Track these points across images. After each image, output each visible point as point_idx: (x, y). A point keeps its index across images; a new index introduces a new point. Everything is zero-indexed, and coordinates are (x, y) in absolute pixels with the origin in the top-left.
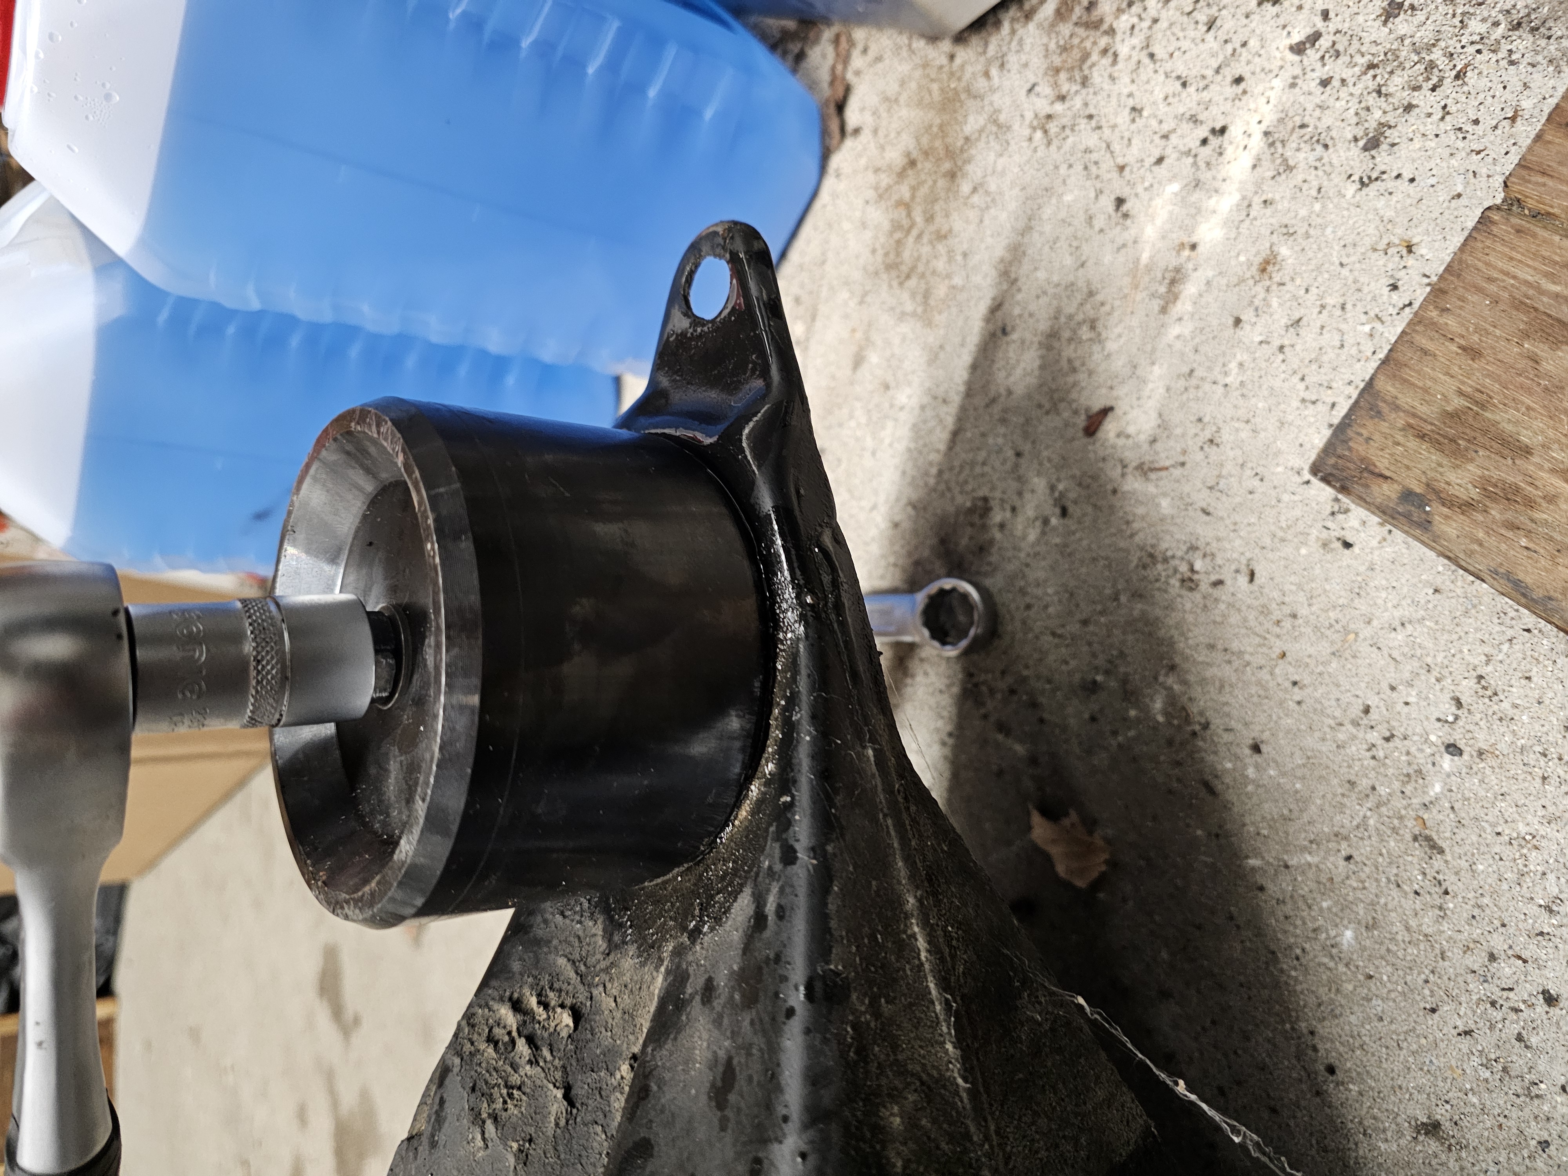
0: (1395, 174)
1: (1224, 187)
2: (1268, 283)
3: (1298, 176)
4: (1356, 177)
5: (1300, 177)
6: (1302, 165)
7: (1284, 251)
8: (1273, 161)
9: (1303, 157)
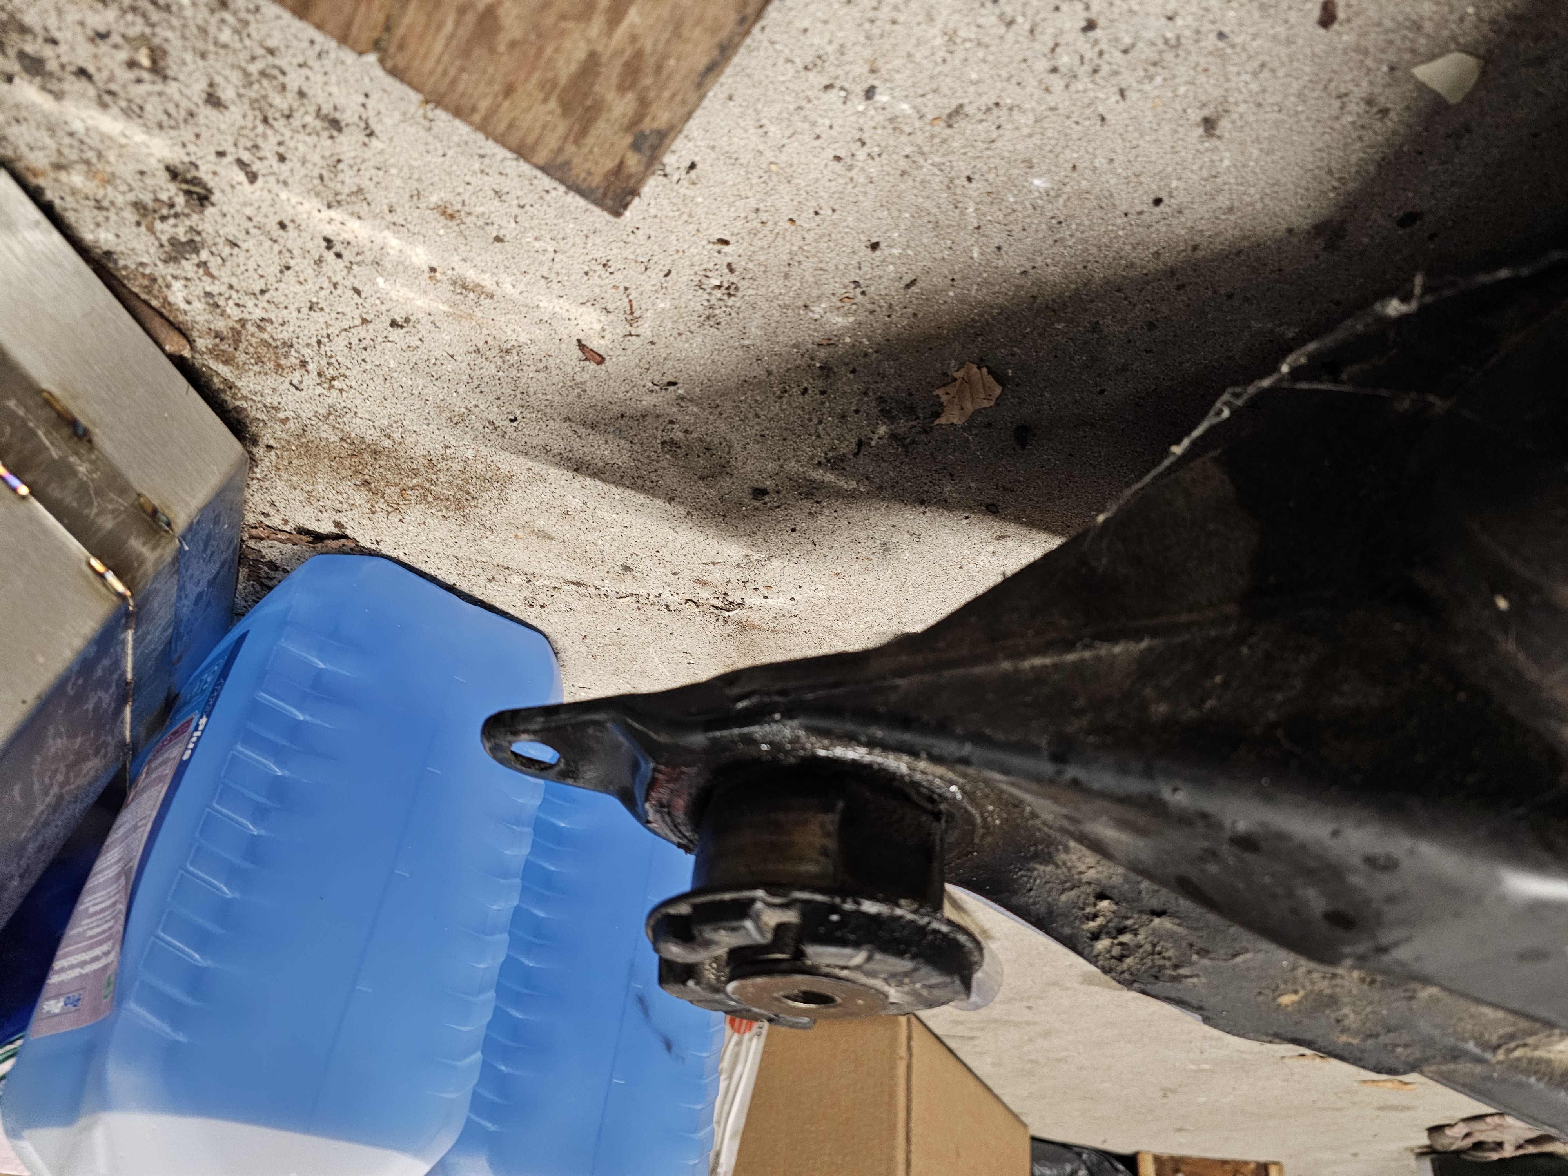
0: (361, 109)
1: (379, 242)
2: (463, 214)
3: (366, 184)
4: (366, 140)
5: (368, 183)
6: (357, 180)
7: (434, 199)
8: (354, 203)
9: (348, 180)
